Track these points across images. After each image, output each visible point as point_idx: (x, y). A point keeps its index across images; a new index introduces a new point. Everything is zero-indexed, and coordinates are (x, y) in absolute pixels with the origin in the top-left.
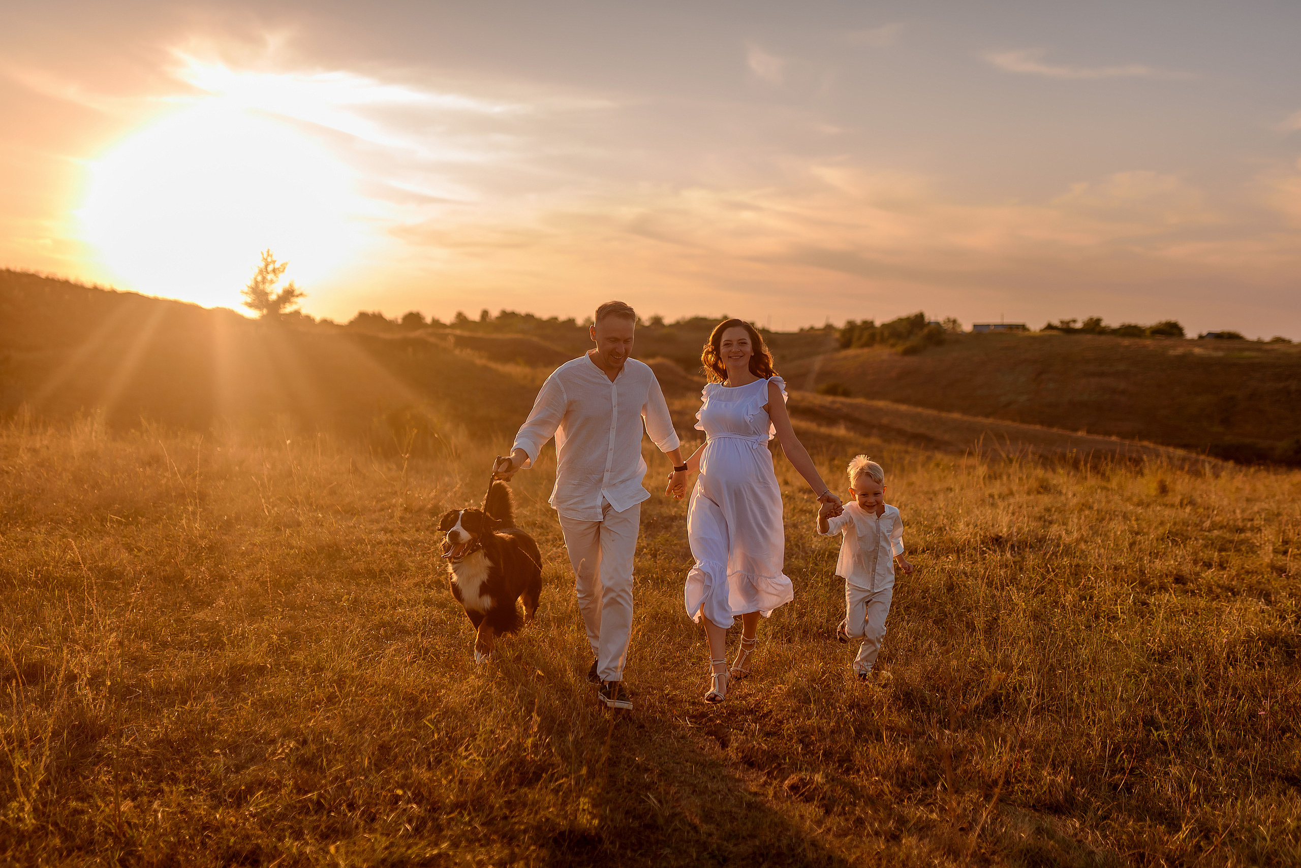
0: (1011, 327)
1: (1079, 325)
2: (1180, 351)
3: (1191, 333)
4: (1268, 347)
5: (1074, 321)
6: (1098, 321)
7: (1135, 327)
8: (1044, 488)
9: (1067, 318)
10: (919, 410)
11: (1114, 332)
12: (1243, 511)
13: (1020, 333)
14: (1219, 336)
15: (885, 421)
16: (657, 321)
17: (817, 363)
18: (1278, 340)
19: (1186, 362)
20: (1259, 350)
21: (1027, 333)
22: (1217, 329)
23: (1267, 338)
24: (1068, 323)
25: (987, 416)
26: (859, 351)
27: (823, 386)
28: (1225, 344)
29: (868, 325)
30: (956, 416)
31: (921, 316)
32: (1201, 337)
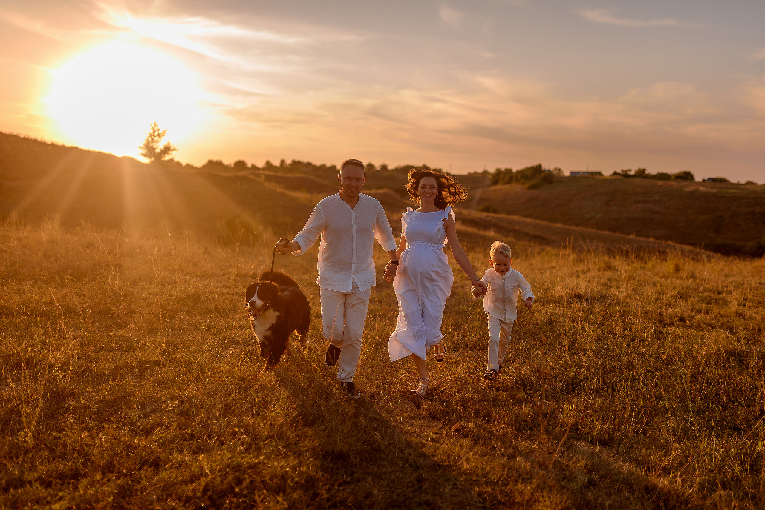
0: (593, 173)
1: (632, 173)
2: (691, 189)
3: (698, 179)
4: (744, 187)
5: (630, 170)
6: (644, 170)
7: (666, 174)
8: (609, 267)
9: (625, 168)
10: (538, 221)
11: (653, 177)
12: (723, 282)
13: (598, 177)
14: (715, 180)
15: (517, 228)
16: (384, 167)
17: (479, 193)
18: (749, 183)
19: (695, 195)
20: (738, 189)
21: (602, 177)
22: (714, 176)
24: (626, 171)
25: (577, 225)
26: (503, 187)
27: (481, 207)
28: (718, 185)
29: (508, 171)
30: (559, 225)
31: (540, 166)
32: (704, 181)
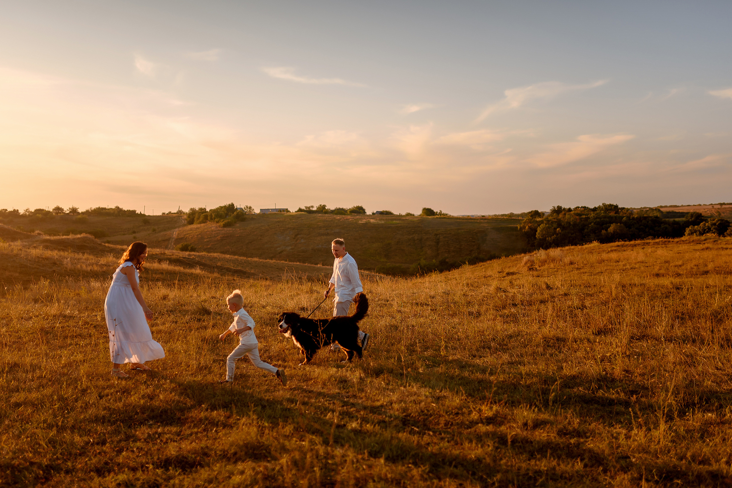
0: (280, 210)
1: (315, 209)
2: (364, 221)
3: (369, 212)
4: (404, 218)
5: (312, 207)
6: (324, 206)
7: (342, 209)
9: (308, 205)
10: (236, 257)
11: (332, 212)
13: (286, 214)
14: (382, 213)
15: (219, 264)
16: (74, 211)
17: (175, 233)
18: (409, 214)
19: (367, 227)
20: (400, 220)
21: (288, 214)
22: (381, 210)
23: (404, 214)
24: (309, 208)
25: (271, 258)
26: (199, 226)
27: (180, 246)
28: (385, 217)
29: (203, 211)
30: (256, 259)
31: (232, 205)
32: (373, 214)
